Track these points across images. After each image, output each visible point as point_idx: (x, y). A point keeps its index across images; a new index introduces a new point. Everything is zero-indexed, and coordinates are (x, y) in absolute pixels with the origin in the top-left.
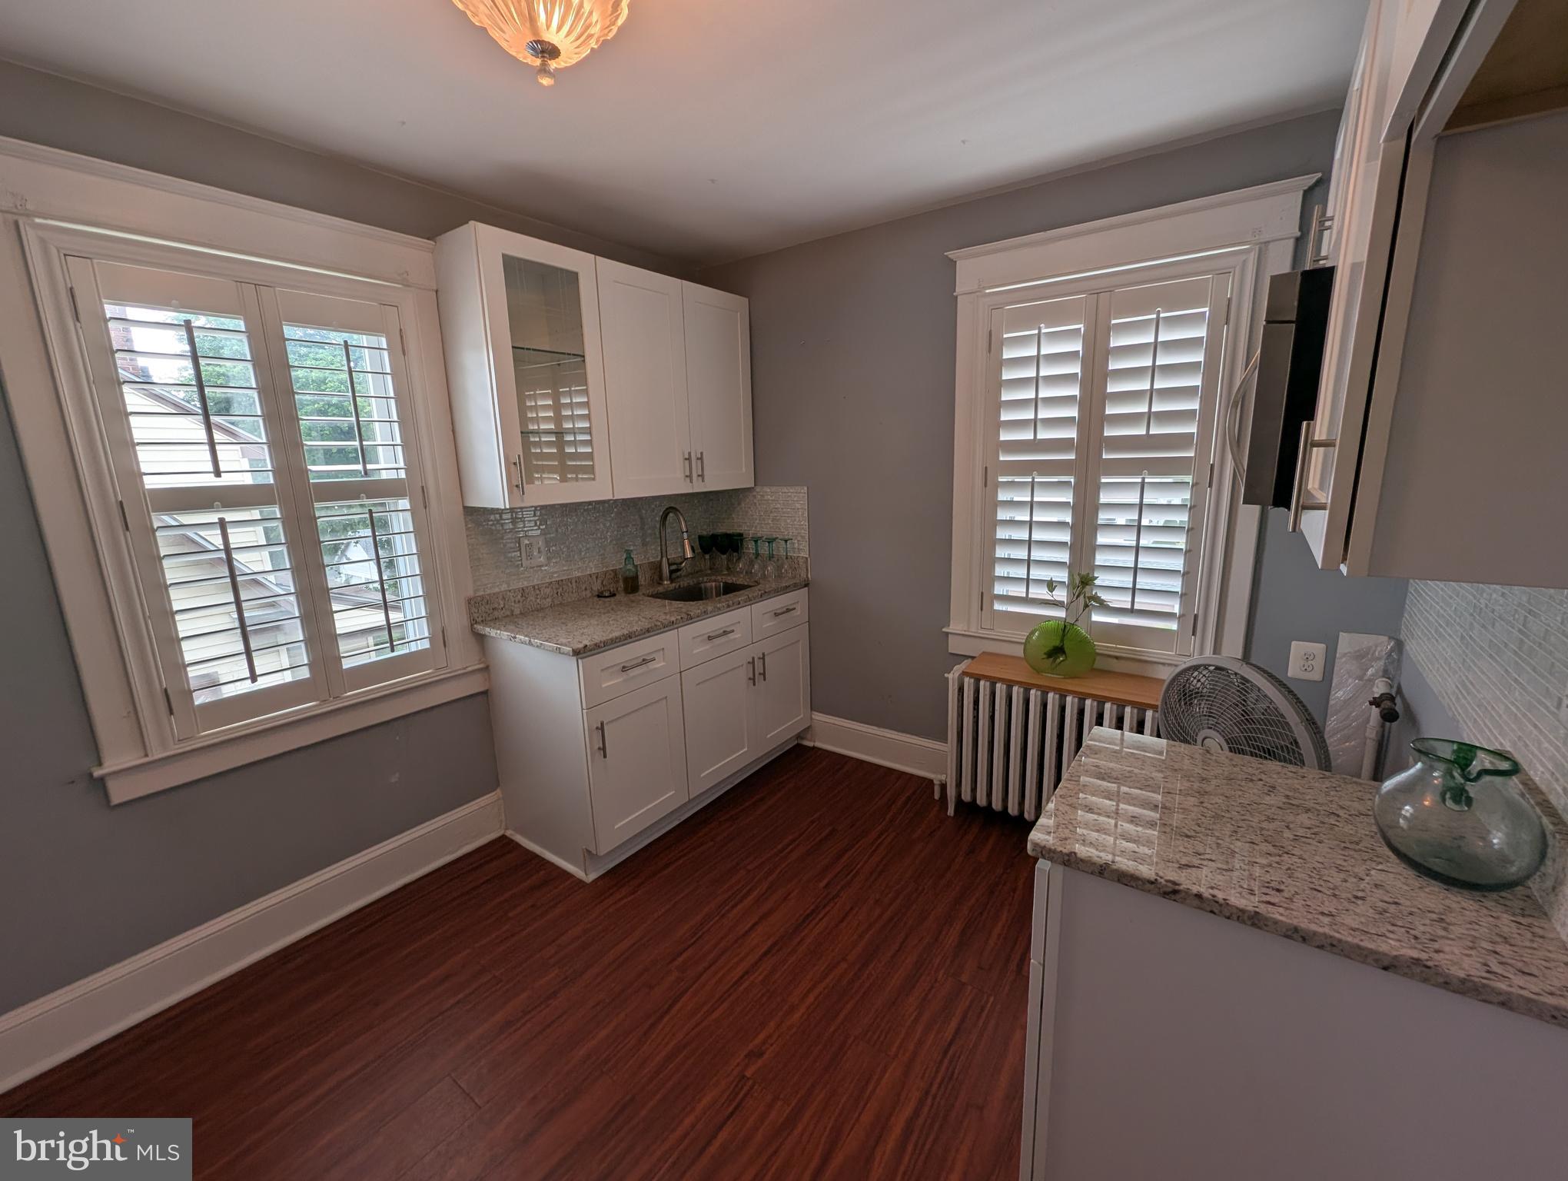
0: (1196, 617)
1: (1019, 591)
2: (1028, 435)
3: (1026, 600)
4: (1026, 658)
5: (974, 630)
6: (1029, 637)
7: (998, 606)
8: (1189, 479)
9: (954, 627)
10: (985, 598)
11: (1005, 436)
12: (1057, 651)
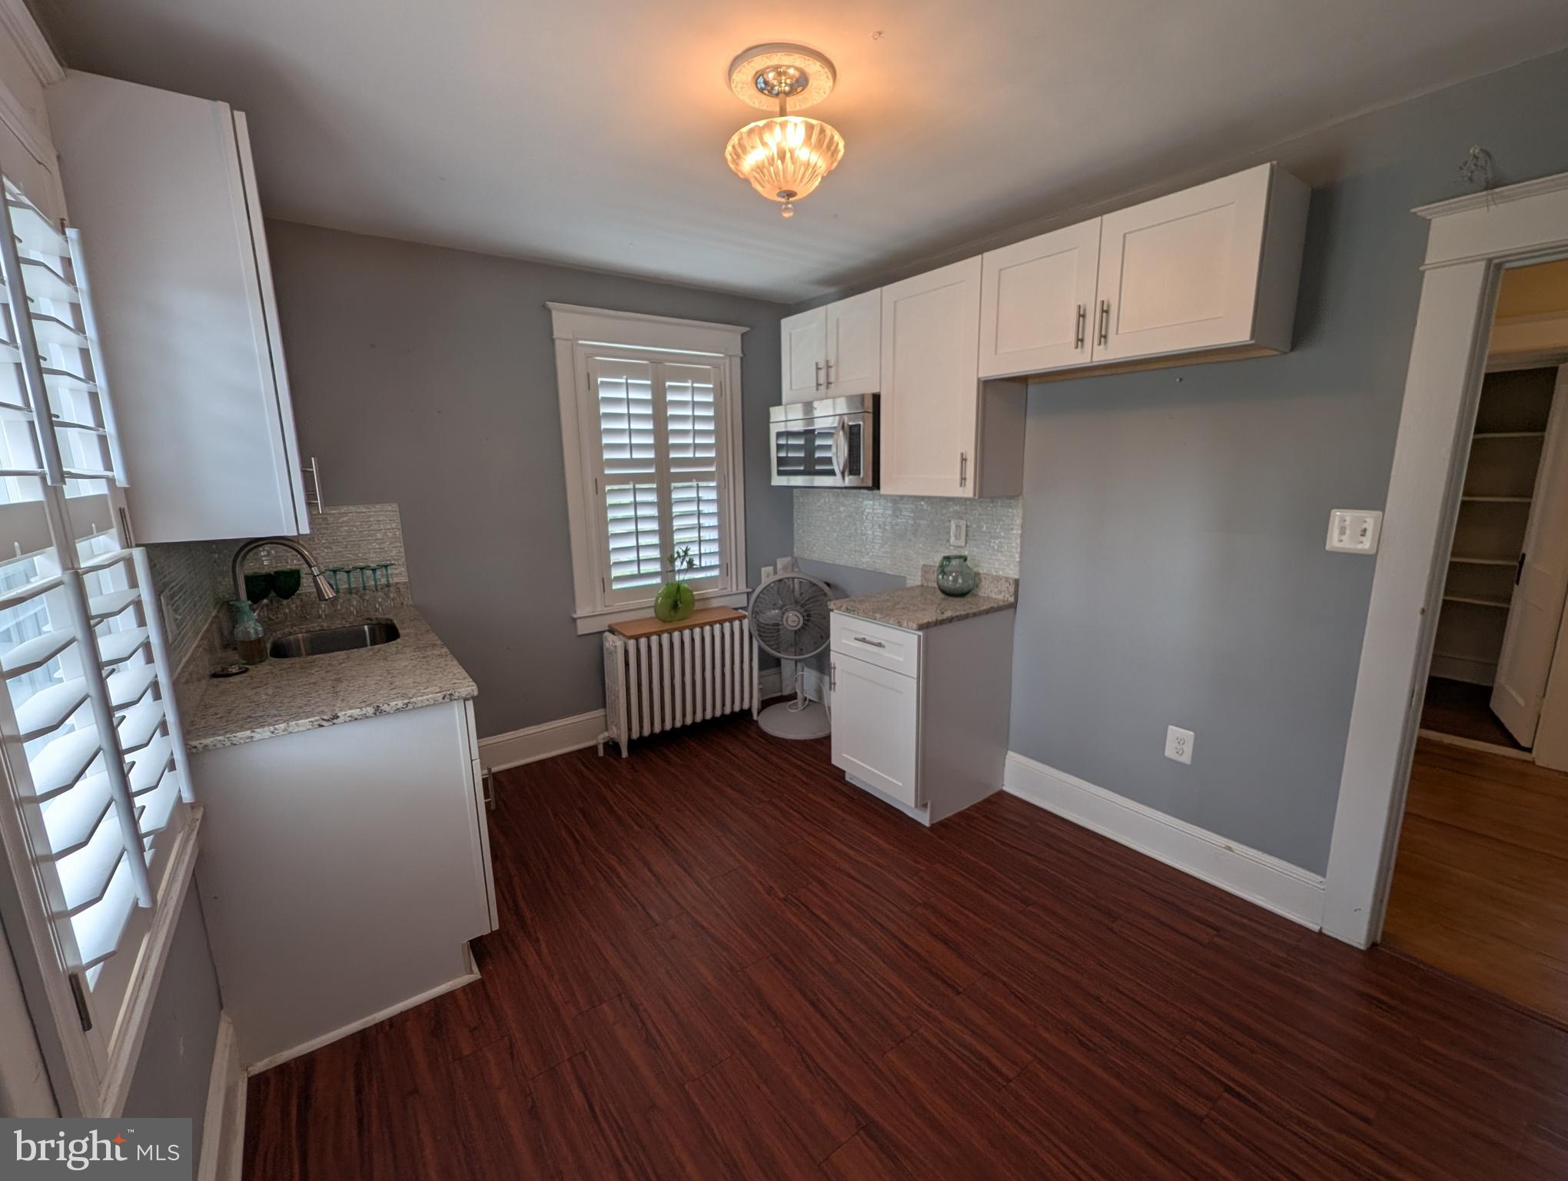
0: (727, 565)
1: (632, 570)
2: (626, 455)
3: (640, 576)
4: (657, 617)
5: (600, 610)
6: (656, 600)
7: (616, 586)
8: (713, 484)
9: (580, 612)
10: (605, 582)
11: (608, 455)
12: (675, 606)
